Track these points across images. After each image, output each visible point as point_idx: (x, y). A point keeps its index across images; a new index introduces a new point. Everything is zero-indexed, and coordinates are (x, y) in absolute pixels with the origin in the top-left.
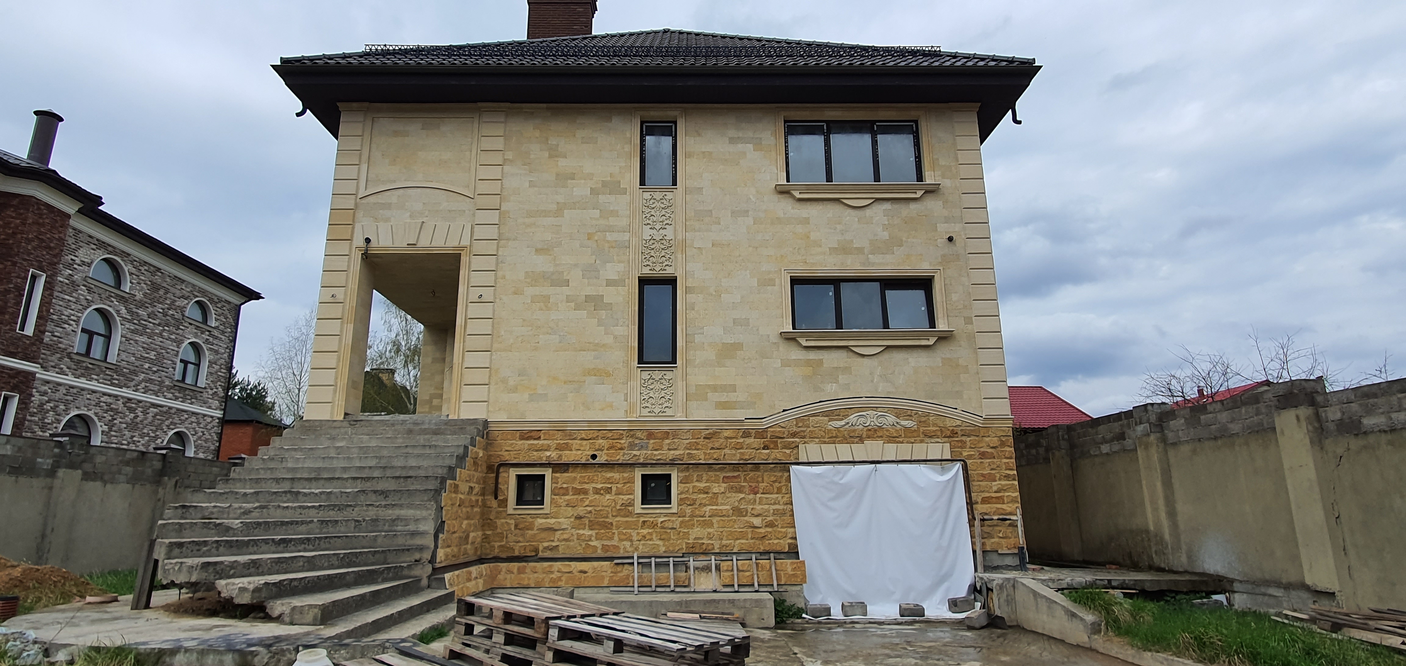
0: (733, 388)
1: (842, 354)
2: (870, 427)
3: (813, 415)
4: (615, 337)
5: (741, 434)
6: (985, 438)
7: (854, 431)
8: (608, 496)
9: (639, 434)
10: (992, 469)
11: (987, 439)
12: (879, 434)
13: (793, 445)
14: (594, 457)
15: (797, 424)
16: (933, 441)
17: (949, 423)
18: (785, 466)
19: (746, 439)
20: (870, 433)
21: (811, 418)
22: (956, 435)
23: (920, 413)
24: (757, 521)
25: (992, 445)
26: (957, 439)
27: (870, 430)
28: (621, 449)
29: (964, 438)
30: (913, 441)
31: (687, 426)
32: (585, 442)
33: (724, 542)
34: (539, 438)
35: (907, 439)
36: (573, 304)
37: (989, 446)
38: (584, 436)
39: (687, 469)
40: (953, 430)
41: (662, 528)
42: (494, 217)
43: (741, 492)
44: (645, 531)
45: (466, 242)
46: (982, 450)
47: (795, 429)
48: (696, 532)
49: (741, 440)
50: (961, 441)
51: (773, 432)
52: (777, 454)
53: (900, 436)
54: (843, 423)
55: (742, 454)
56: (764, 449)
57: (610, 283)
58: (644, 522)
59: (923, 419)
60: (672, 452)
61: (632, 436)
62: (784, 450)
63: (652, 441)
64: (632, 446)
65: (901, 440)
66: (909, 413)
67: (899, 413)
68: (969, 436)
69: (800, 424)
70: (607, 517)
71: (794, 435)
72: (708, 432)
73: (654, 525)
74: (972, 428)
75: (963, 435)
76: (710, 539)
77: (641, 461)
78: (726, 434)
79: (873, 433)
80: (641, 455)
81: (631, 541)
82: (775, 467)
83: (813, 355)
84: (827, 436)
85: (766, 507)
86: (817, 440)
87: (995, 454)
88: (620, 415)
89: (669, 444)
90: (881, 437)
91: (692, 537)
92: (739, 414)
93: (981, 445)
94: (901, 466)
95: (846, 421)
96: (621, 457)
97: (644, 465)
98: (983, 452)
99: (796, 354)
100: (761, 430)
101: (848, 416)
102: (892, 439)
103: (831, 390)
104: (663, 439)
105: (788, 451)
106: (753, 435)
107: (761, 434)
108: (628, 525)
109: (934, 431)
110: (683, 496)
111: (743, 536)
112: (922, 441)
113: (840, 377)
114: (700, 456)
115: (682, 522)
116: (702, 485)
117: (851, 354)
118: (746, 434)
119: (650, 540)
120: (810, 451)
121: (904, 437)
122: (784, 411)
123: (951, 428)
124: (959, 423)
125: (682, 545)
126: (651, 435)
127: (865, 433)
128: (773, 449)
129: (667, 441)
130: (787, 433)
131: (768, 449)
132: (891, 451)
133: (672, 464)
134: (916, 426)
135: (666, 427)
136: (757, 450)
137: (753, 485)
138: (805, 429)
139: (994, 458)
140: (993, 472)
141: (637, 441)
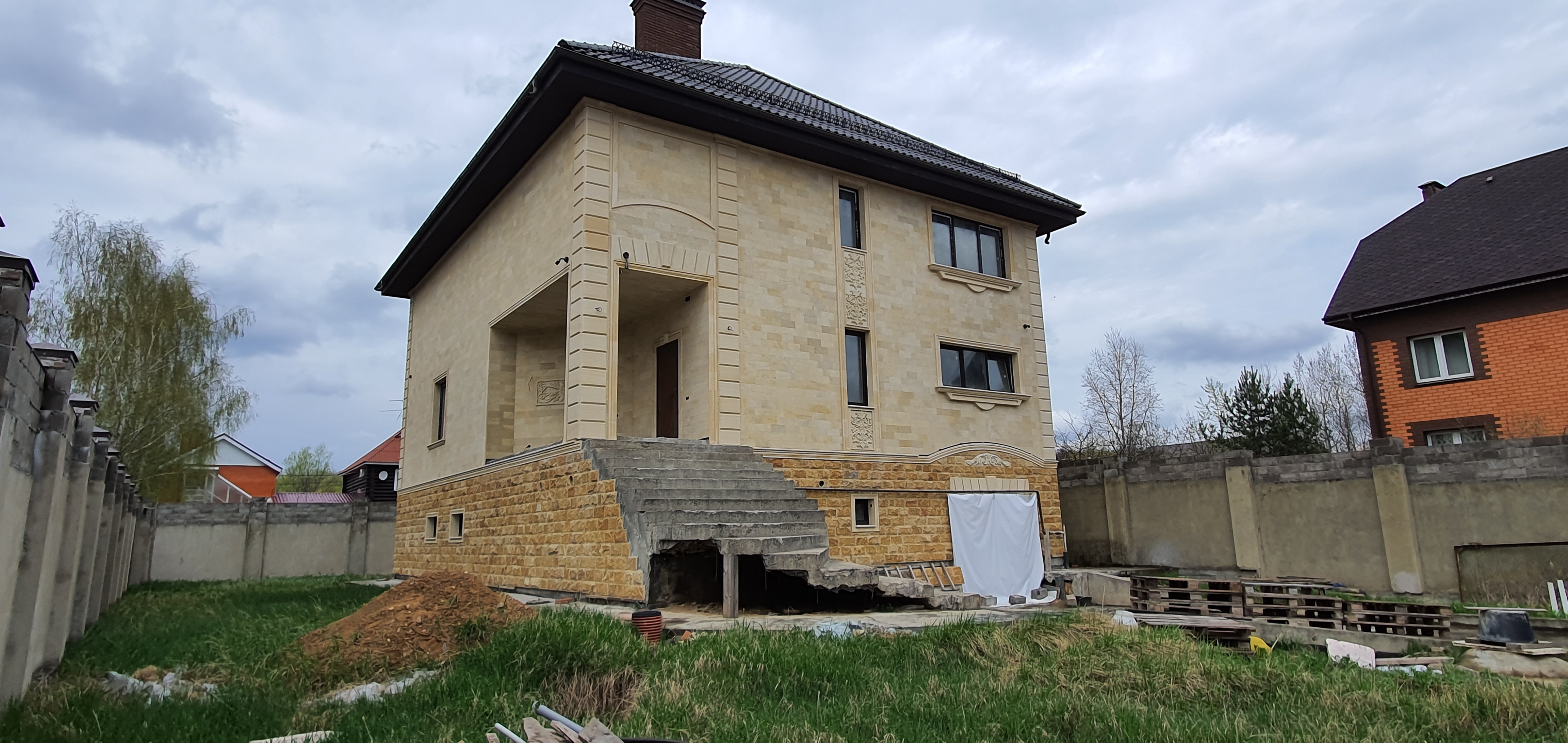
3: (957, 454)
4: (831, 379)
5: (916, 467)
6: (1045, 476)
7: (979, 467)
8: (833, 518)
9: (852, 465)
10: (1050, 498)
12: (992, 470)
13: (947, 477)
14: (822, 483)
15: (948, 461)
16: (1020, 477)
17: (1028, 464)
18: (943, 494)
19: (919, 472)
21: (956, 457)
22: (1032, 473)
23: (1012, 455)
24: (928, 537)
27: (987, 467)
28: (840, 477)
29: (1036, 476)
30: (1010, 476)
31: (883, 460)
32: (814, 471)
33: (910, 554)
36: (798, 345)
37: (1047, 481)
38: (814, 465)
39: (884, 496)
41: (871, 544)
42: (733, 252)
43: (917, 514)
44: (860, 547)
45: (712, 273)
46: (1043, 484)
47: (947, 465)
48: (892, 547)
49: (916, 472)
51: (934, 466)
52: (937, 485)
53: (1003, 472)
54: (973, 461)
55: (917, 483)
56: (929, 480)
57: (825, 330)
58: (859, 539)
59: (1013, 459)
60: (874, 481)
61: (847, 467)
62: (942, 481)
63: (861, 471)
64: (847, 475)
65: (1003, 475)
66: (1007, 455)
67: (1003, 455)
68: (1039, 474)
71: (946, 470)
72: (896, 465)
73: (865, 542)
74: (1039, 468)
75: (1035, 473)
76: (901, 552)
77: (854, 488)
78: (908, 467)
79: (988, 471)
80: (854, 483)
81: (851, 555)
82: (938, 494)
83: (955, 407)
84: (965, 471)
85: (933, 526)
86: (960, 474)
87: (1049, 487)
88: (837, 448)
90: (993, 473)
91: (889, 551)
92: (915, 452)
93: (1044, 481)
94: (1008, 495)
95: (975, 459)
96: (840, 485)
97: (856, 491)
98: (1045, 486)
99: (946, 405)
100: (927, 465)
101: (974, 456)
102: (999, 475)
103: (966, 436)
104: (867, 470)
106: (923, 468)
107: (927, 468)
108: (849, 542)
109: (1020, 470)
110: (882, 517)
111: (919, 549)
112: (1014, 477)
113: (970, 425)
114: (892, 485)
115: (882, 539)
116: (894, 508)
117: (975, 408)
118: (919, 469)
121: (1006, 474)
122: (940, 450)
123: (1029, 468)
124: (1032, 464)
125: (882, 558)
126: (859, 466)
127: (985, 470)
128: (935, 480)
129: (871, 472)
130: (943, 468)
131: (932, 480)
133: (874, 490)
134: (1011, 466)
135: (869, 460)
136: (925, 480)
137: (924, 508)
138: (952, 465)
139: (1050, 490)
141: (850, 471)
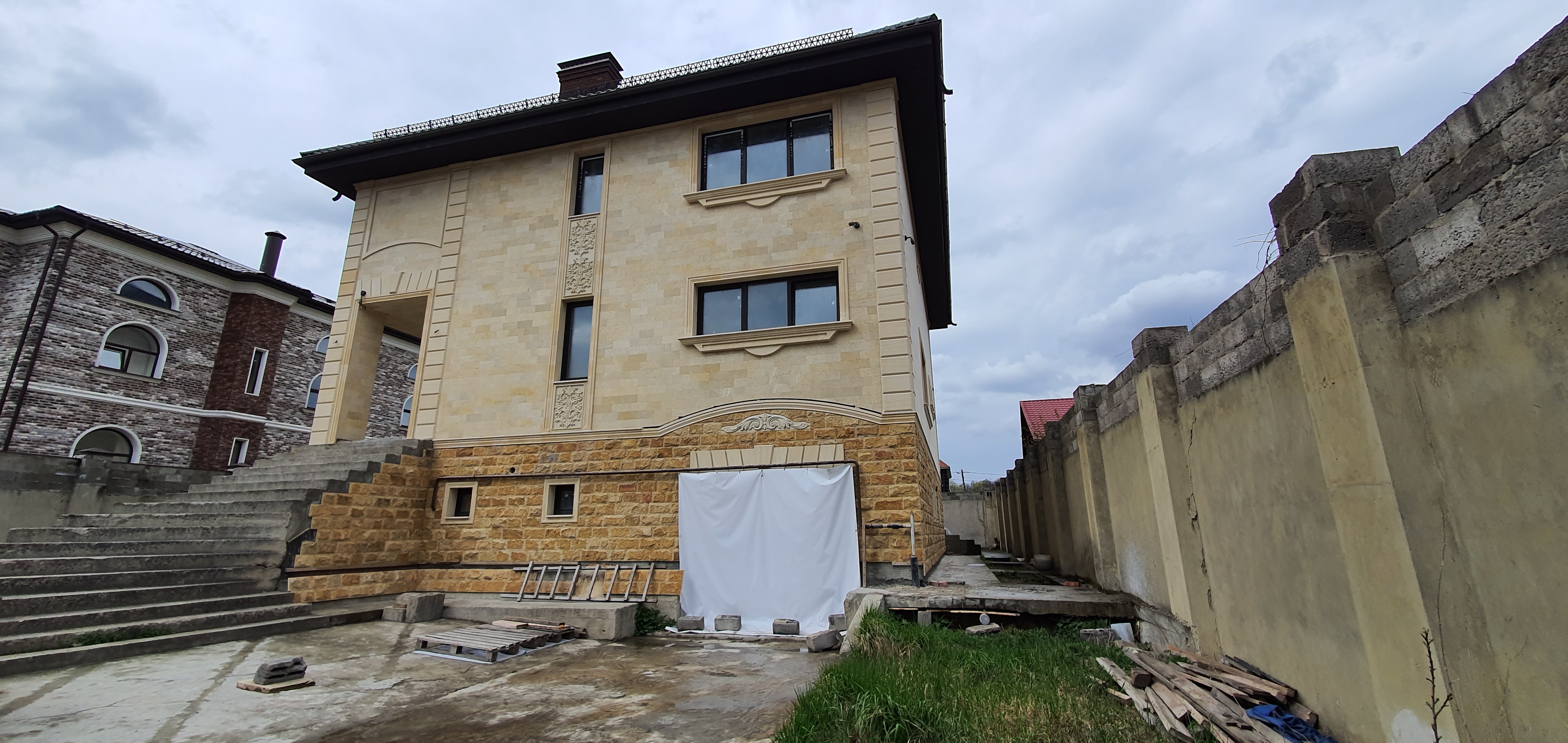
0: (635, 398)
1: (740, 356)
2: (762, 431)
3: (707, 421)
4: (539, 358)
5: (639, 443)
6: (883, 437)
7: (746, 435)
8: (521, 507)
9: (550, 447)
10: (889, 471)
11: (885, 438)
12: (771, 437)
13: (686, 452)
14: (513, 470)
15: (691, 430)
16: (826, 442)
17: (845, 422)
18: (674, 474)
19: (643, 448)
20: (762, 436)
21: (705, 424)
22: (852, 435)
23: (815, 413)
24: (646, 530)
25: (889, 444)
26: (852, 439)
27: (762, 434)
28: (535, 462)
29: (860, 438)
30: (805, 443)
31: (592, 438)
32: (506, 457)
33: (616, 551)
34: (471, 455)
35: (799, 442)
36: (507, 331)
37: (887, 445)
38: (505, 451)
39: (589, 480)
40: (848, 430)
41: (563, 537)
42: (453, 261)
43: (635, 501)
44: (548, 540)
45: (431, 286)
46: (879, 450)
47: (688, 436)
48: (592, 541)
49: (638, 449)
50: (857, 441)
51: (667, 440)
52: (670, 462)
53: (792, 438)
54: (735, 427)
55: (639, 463)
56: (659, 457)
57: (539, 309)
58: (548, 531)
59: (818, 419)
60: (577, 463)
61: (545, 450)
62: (677, 458)
63: (561, 454)
64: (544, 459)
65: (792, 442)
66: (803, 413)
67: (793, 414)
68: (866, 435)
69: (694, 431)
70: (518, 527)
71: (687, 442)
72: (609, 442)
73: (556, 534)
74: (870, 427)
75: (859, 435)
76: (604, 547)
77: (550, 473)
78: (626, 443)
79: (764, 437)
80: (552, 467)
81: (536, 549)
82: (667, 475)
83: (711, 360)
84: (719, 442)
85: (657, 515)
86: (709, 446)
87: (894, 453)
88: (536, 430)
89: (575, 456)
90: (773, 440)
91: (588, 546)
92: (638, 424)
93: (878, 445)
94: (788, 470)
95: (738, 425)
96: (536, 470)
97: (552, 477)
98: (880, 452)
99: (695, 360)
100: (656, 439)
101: (741, 420)
102: (785, 442)
103: (727, 395)
104: (570, 451)
105: (680, 459)
106: (650, 443)
107: (657, 442)
108: (534, 535)
109: (827, 432)
110: (583, 506)
111: (633, 544)
112: (814, 443)
113: (735, 380)
114: (601, 466)
115: (580, 531)
116: (599, 495)
117: (748, 356)
118: (644, 443)
119: (552, 548)
120: (701, 457)
121: (797, 440)
122: (680, 418)
123: (846, 428)
124: (855, 421)
125: (578, 553)
126: (560, 447)
127: (756, 437)
128: (666, 456)
129: (574, 453)
130: (680, 440)
131: (662, 457)
132: (781, 455)
133: (575, 475)
134: (809, 428)
135: (573, 439)
136: (653, 458)
137: (646, 493)
138: (698, 435)
139: (892, 458)
140: (890, 474)
141: (549, 454)
